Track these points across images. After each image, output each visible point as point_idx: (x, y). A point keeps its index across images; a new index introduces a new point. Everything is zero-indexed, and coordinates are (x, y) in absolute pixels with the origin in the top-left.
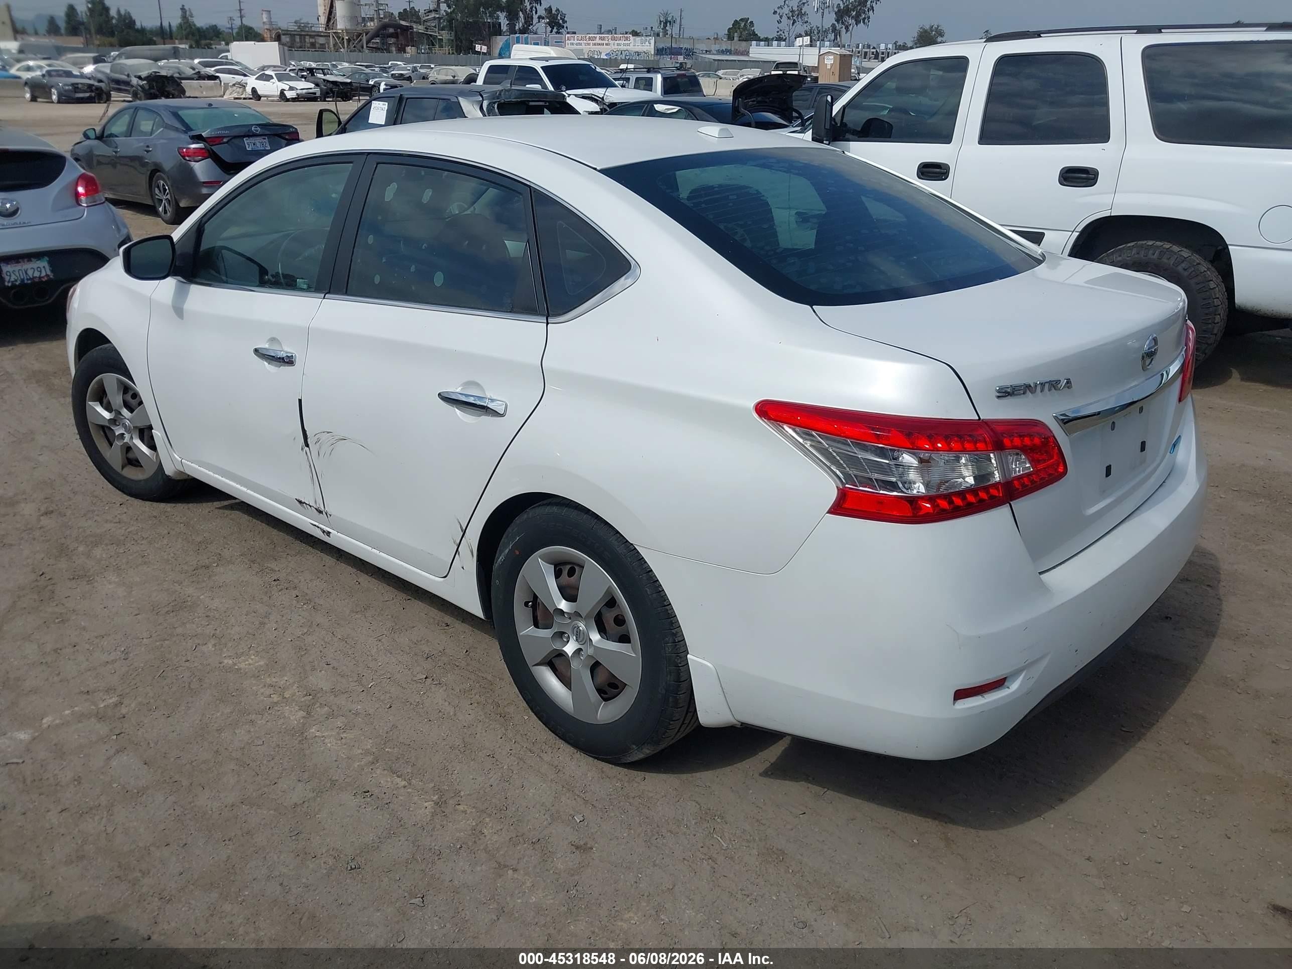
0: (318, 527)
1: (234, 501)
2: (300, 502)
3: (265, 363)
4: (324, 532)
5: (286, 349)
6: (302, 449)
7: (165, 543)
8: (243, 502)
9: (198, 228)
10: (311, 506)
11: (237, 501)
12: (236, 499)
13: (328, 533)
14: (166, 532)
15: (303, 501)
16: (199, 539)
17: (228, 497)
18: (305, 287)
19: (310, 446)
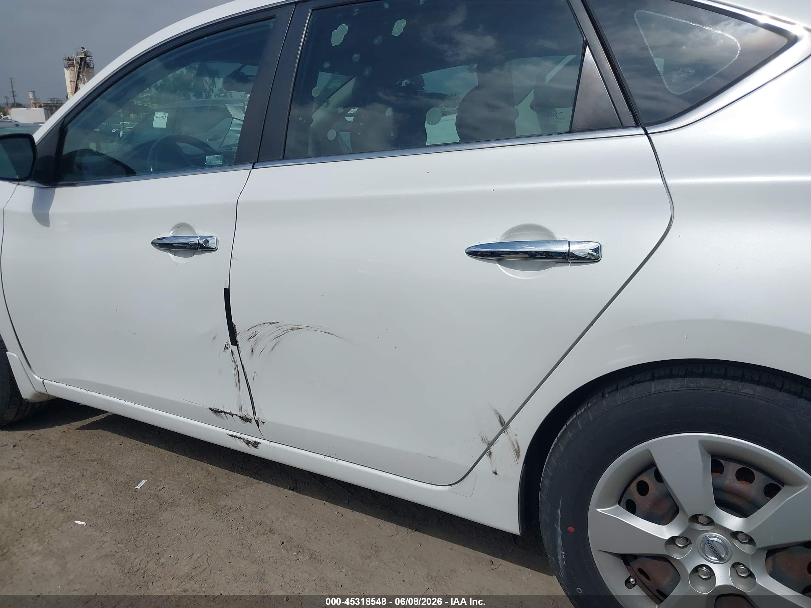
0: (240, 438)
1: (105, 415)
2: (216, 411)
3: (170, 254)
4: (248, 443)
5: (200, 233)
6: (226, 348)
7: (84, 488)
8: (115, 414)
9: (60, 129)
10: (232, 415)
11: (109, 414)
12: (107, 412)
13: (256, 444)
14: (78, 473)
15: (221, 409)
16: (122, 479)
17: (94, 411)
18: (219, 162)
19: (240, 343)
